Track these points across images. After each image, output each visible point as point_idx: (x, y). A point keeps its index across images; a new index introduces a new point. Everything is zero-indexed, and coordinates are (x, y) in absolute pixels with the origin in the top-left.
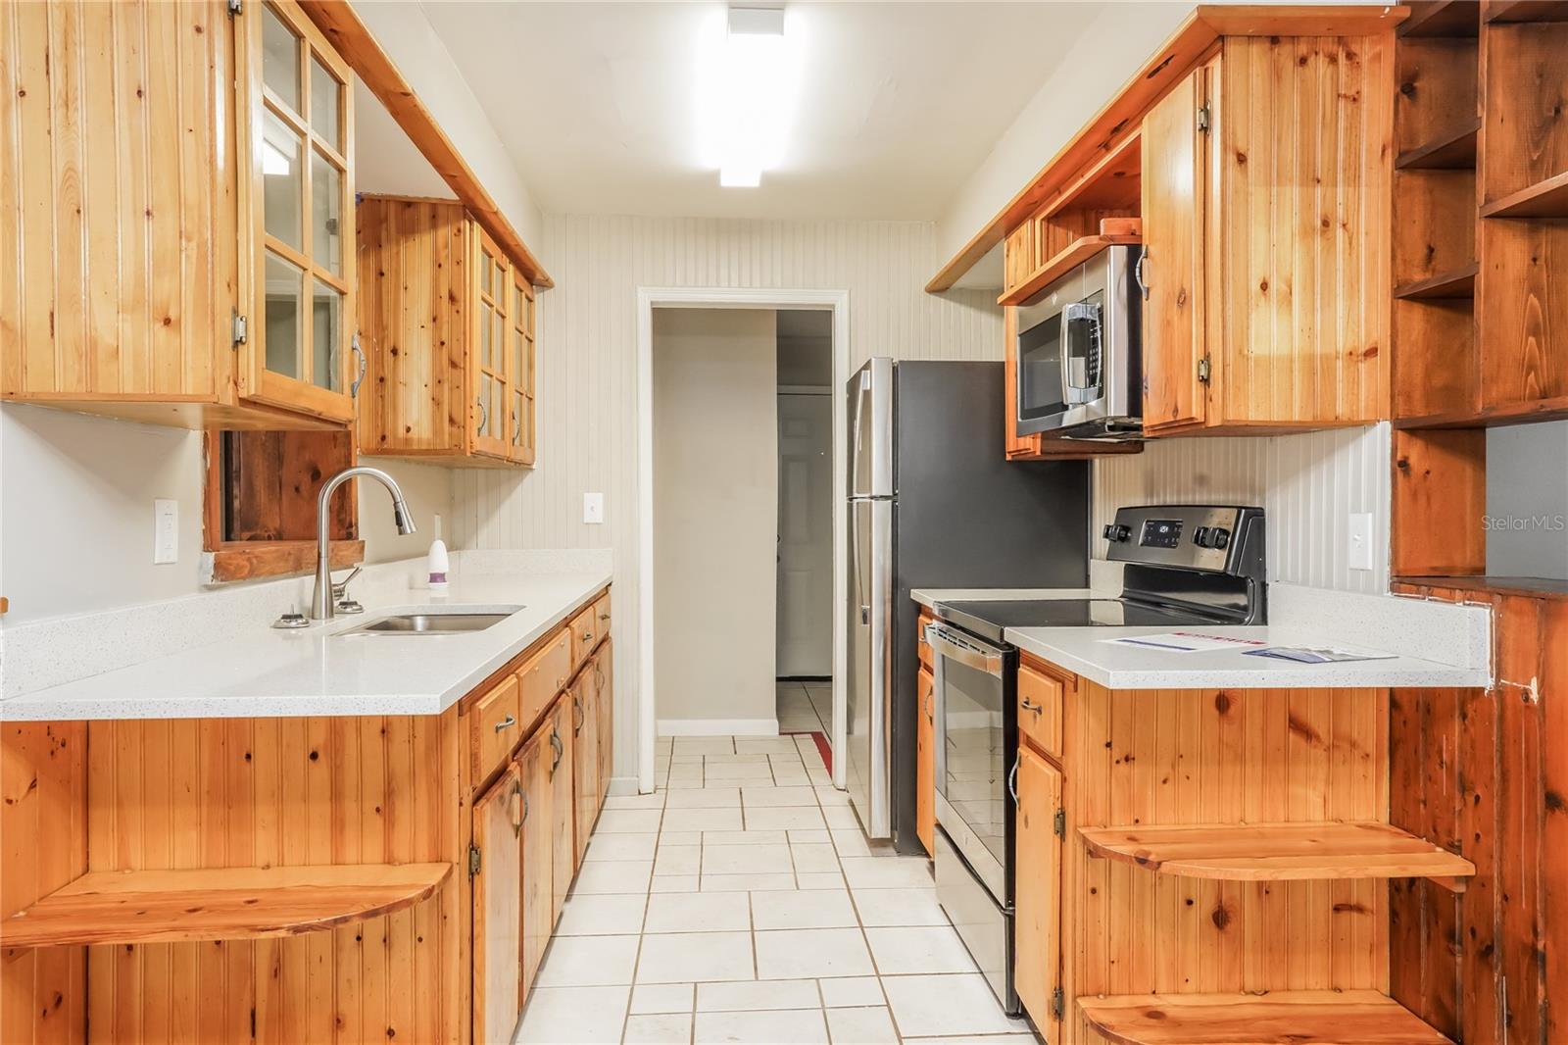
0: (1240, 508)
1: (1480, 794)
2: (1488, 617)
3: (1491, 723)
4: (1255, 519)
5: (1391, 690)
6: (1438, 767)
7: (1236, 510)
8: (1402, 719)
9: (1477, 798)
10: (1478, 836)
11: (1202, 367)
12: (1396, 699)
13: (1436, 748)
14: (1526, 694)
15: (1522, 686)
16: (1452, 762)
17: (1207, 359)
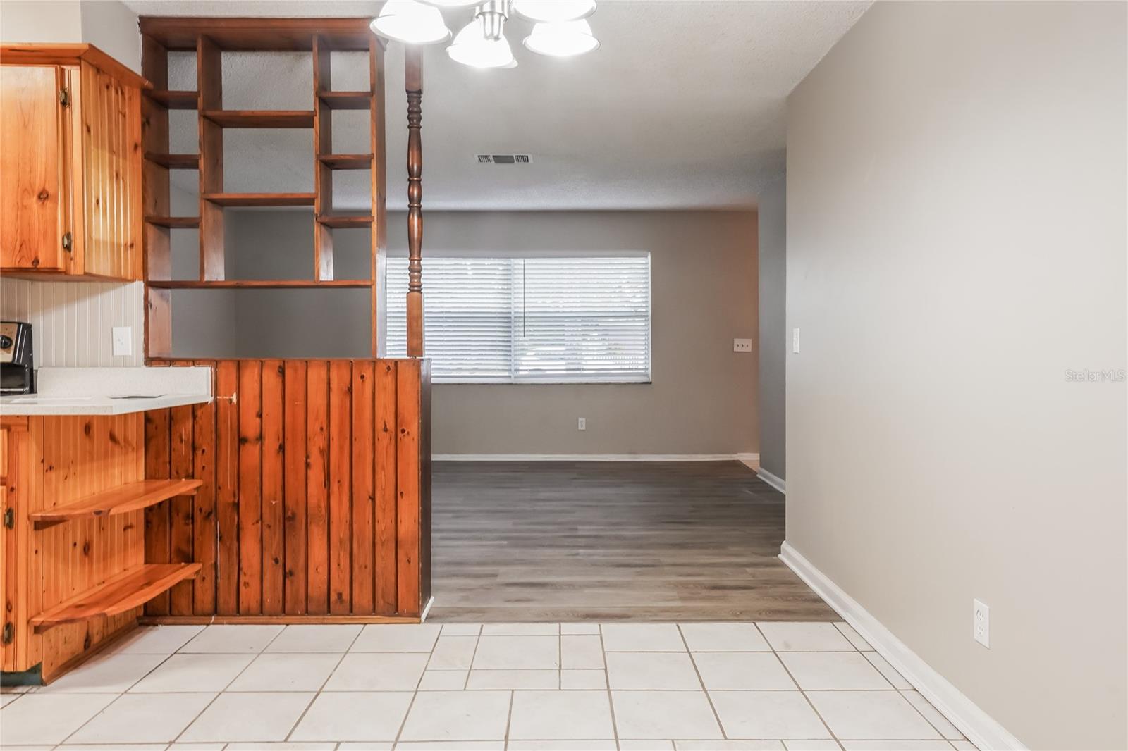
0: (19, 324)
1: (205, 448)
2: (210, 372)
3: (211, 416)
4: (27, 330)
5: (146, 413)
6: (179, 443)
7: (17, 325)
8: (154, 426)
9: (203, 451)
10: (204, 467)
11: (66, 240)
12: (148, 417)
13: (178, 434)
14: (231, 401)
15: (227, 398)
16: (188, 439)
17: (68, 236)
